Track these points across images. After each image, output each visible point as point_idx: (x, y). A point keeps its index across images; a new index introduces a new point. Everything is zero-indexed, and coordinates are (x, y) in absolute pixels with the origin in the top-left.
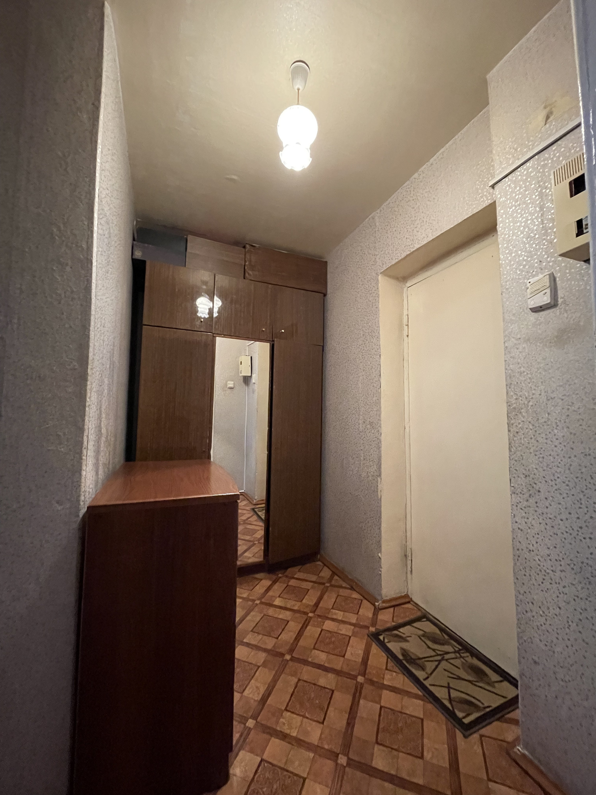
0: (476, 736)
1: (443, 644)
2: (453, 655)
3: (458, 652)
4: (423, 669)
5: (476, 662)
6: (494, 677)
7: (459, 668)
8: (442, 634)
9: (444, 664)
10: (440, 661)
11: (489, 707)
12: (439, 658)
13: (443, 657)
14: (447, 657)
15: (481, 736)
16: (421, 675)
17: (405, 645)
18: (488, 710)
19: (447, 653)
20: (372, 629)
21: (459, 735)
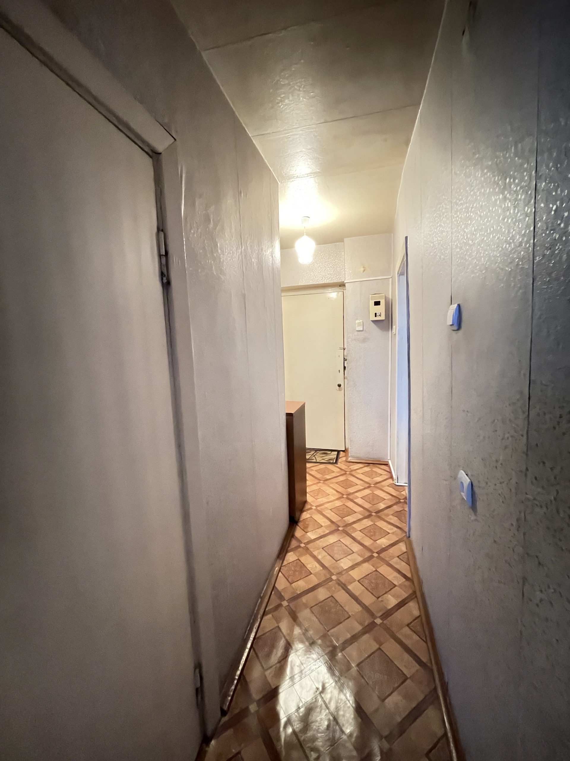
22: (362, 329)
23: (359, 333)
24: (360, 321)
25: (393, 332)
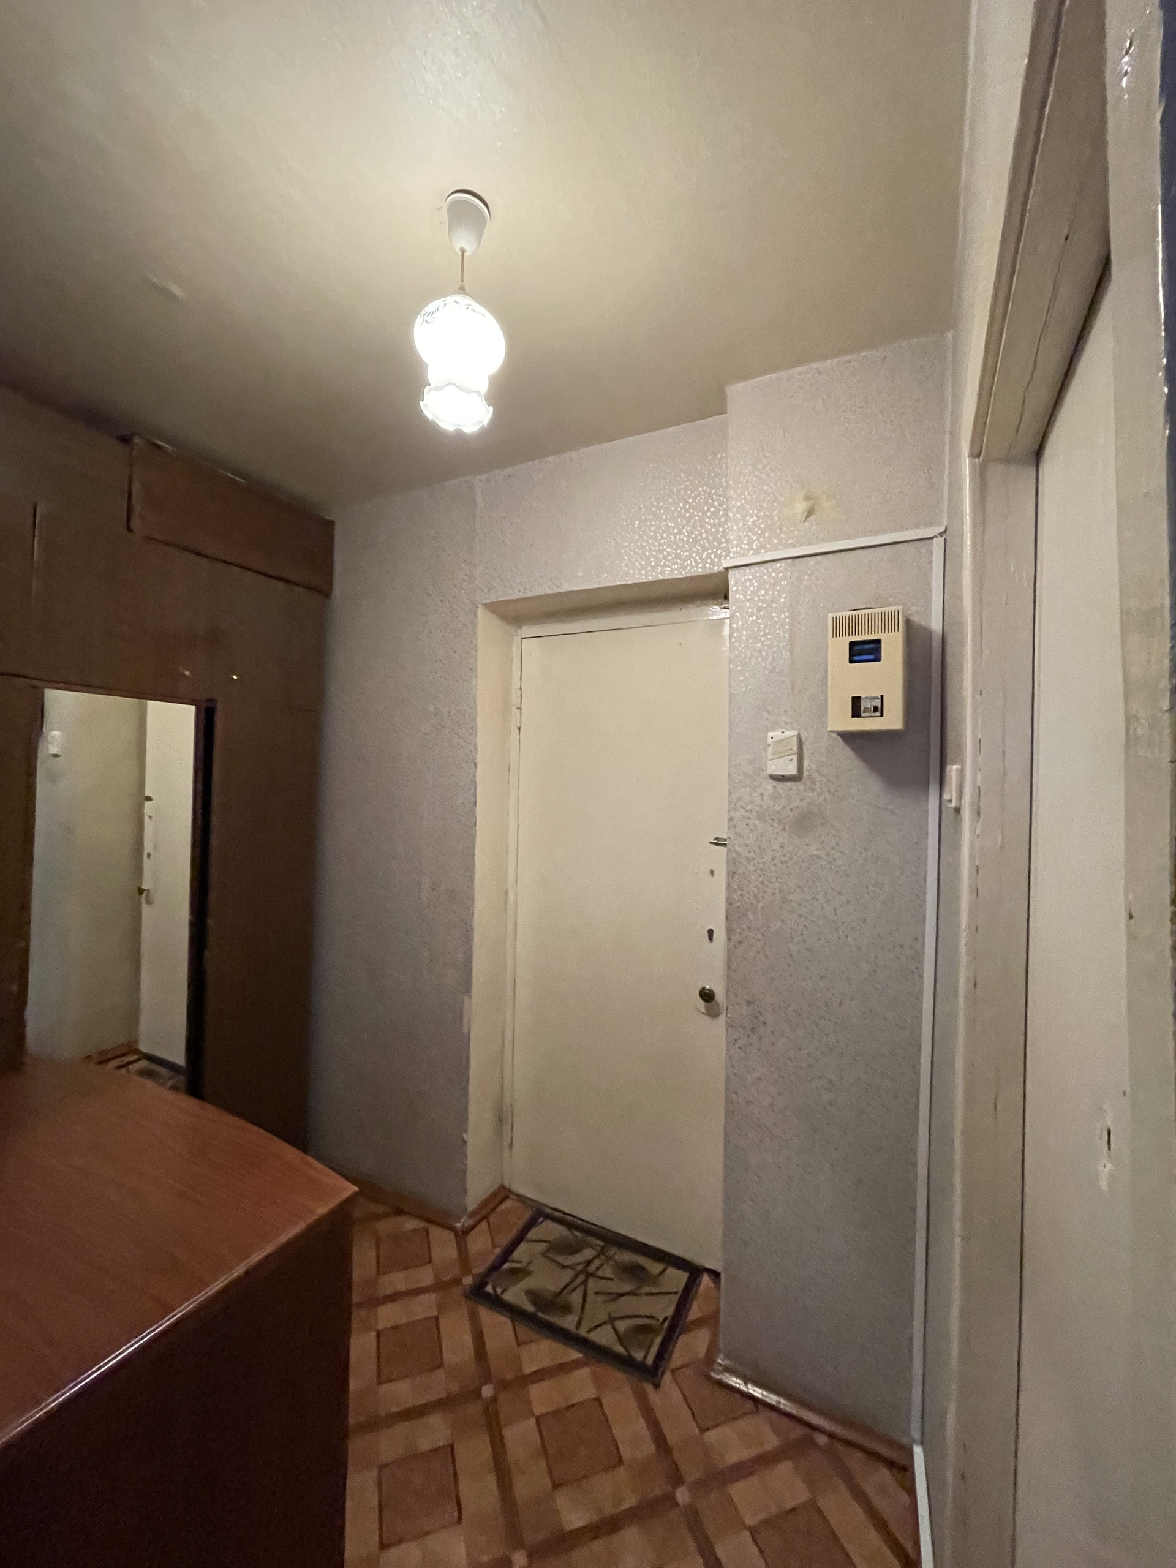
0: (668, 1376)
1: (577, 1251)
2: (596, 1263)
3: (602, 1252)
4: (567, 1309)
5: (627, 1257)
6: (655, 1268)
7: (612, 1279)
8: (572, 1233)
9: (592, 1285)
10: (585, 1282)
11: (665, 1320)
12: (582, 1278)
13: (586, 1273)
14: (592, 1268)
15: (673, 1371)
16: (568, 1322)
17: (527, 1283)
18: (666, 1325)
19: (589, 1263)
20: (468, 1280)
21: (649, 1388)
22: (791, 769)
23: (782, 787)
24: (788, 734)
25: (946, 797)
